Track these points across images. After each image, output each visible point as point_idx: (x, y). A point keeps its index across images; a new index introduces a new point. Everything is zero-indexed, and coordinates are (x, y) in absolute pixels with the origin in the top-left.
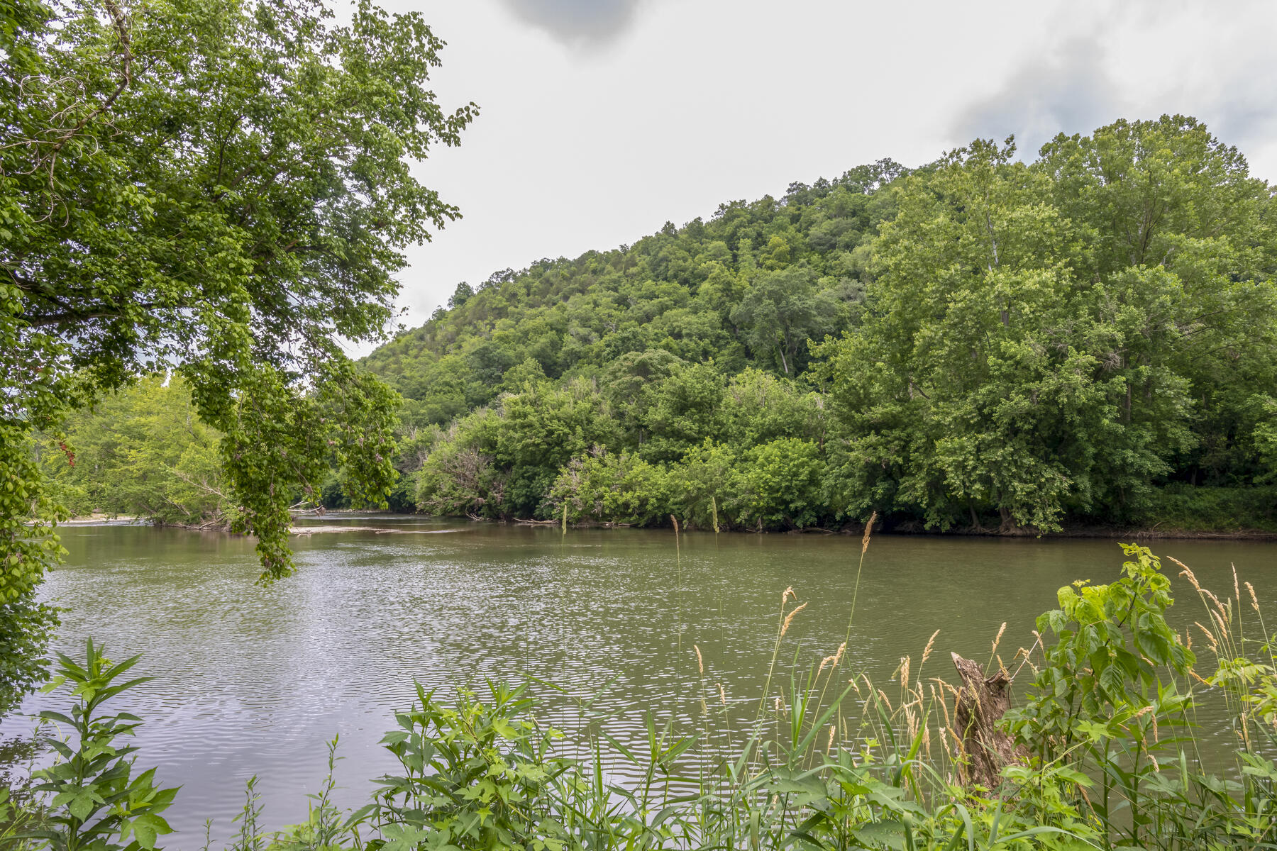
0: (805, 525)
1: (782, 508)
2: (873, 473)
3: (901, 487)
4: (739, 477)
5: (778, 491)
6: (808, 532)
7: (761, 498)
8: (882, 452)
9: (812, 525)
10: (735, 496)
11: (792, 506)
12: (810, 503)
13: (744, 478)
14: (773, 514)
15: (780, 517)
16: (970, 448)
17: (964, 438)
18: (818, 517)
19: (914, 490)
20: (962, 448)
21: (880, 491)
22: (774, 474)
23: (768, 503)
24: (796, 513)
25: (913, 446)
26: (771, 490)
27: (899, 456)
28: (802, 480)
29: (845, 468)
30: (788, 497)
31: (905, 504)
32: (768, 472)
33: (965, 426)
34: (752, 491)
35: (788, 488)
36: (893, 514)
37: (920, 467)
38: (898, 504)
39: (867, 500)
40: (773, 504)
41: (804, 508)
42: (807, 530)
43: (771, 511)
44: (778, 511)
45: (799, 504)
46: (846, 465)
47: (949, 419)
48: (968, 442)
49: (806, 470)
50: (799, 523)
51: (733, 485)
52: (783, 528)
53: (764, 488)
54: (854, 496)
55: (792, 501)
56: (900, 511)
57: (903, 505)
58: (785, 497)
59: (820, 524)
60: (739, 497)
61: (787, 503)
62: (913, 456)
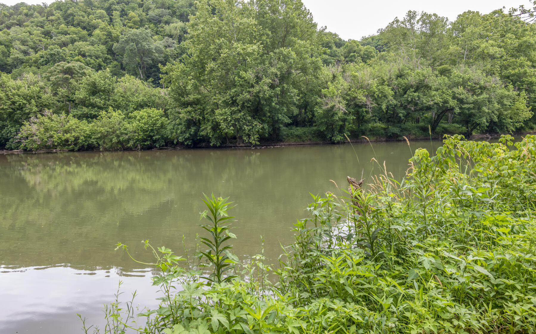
0: (160, 146)
1: (149, 139)
2: (190, 123)
3: (201, 129)
4: (128, 126)
5: (147, 132)
6: (161, 149)
7: (139, 135)
8: (193, 114)
9: (163, 146)
10: (126, 134)
11: (154, 138)
12: (162, 136)
13: (131, 126)
14: (145, 142)
15: (149, 143)
16: (228, 113)
17: (226, 109)
18: (165, 142)
19: (206, 130)
20: (226, 113)
21: (193, 131)
22: (145, 124)
23: (143, 137)
24: (155, 141)
25: (205, 112)
26: (144, 131)
27: (200, 116)
28: (158, 127)
29: (178, 121)
30: (152, 134)
31: (203, 136)
32: (142, 123)
33: (226, 104)
34: (135, 132)
35: (152, 130)
36: (197, 140)
37: (208, 121)
38: (200, 136)
39: (188, 135)
40: (145, 137)
41: (159, 139)
42: (161, 148)
43: (144, 140)
44: (147, 140)
45: (157, 137)
46: (178, 120)
47: (220, 102)
48: (227, 110)
49: (160, 122)
50: (157, 145)
51: (126, 129)
52: (150, 148)
53: (141, 130)
54: (181, 133)
55: (154, 136)
56: (200, 139)
57: (201, 136)
58: (151, 134)
59: (166, 145)
60: (129, 135)
61: (151, 137)
62: (206, 116)
